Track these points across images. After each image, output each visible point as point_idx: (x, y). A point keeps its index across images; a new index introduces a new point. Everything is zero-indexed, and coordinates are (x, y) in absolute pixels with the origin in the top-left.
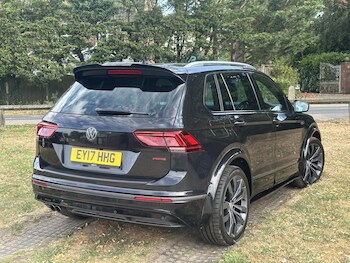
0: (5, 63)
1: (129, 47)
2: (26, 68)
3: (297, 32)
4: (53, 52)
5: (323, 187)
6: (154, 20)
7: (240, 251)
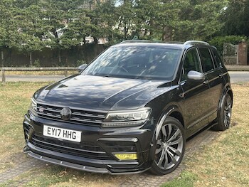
0: (2, 38)
1: (91, 28)
2: (16, 41)
3: (210, 20)
4: (37, 30)
5: (240, 129)
6: (109, 9)
7: (191, 171)
